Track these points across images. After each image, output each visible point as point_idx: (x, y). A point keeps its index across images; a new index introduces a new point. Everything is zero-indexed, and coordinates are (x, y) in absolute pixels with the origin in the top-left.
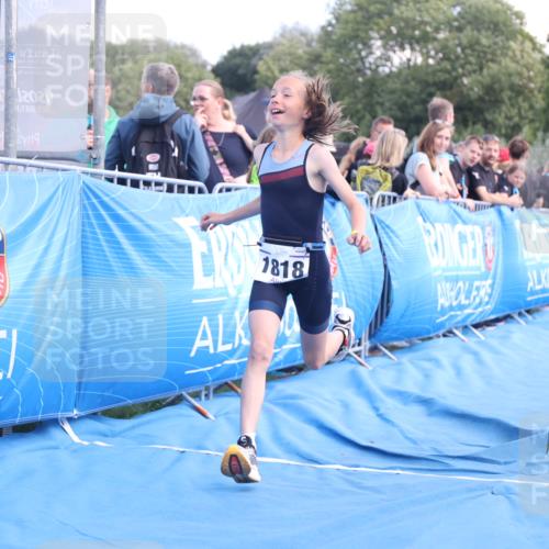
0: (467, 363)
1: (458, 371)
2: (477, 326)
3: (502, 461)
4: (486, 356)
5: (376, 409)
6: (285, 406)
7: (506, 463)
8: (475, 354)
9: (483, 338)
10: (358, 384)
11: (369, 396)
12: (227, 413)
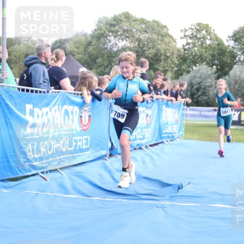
0: (147, 160)
1: (144, 162)
2: (151, 146)
3: (161, 195)
4: (155, 157)
5: (112, 177)
6: (77, 176)
7: (162, 196)
8: (150, 156)
9: (153, 150)
10: (105, 167)
11: (110, 172)
12: (54, 179)
